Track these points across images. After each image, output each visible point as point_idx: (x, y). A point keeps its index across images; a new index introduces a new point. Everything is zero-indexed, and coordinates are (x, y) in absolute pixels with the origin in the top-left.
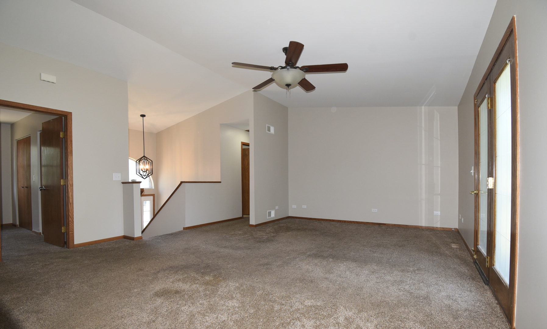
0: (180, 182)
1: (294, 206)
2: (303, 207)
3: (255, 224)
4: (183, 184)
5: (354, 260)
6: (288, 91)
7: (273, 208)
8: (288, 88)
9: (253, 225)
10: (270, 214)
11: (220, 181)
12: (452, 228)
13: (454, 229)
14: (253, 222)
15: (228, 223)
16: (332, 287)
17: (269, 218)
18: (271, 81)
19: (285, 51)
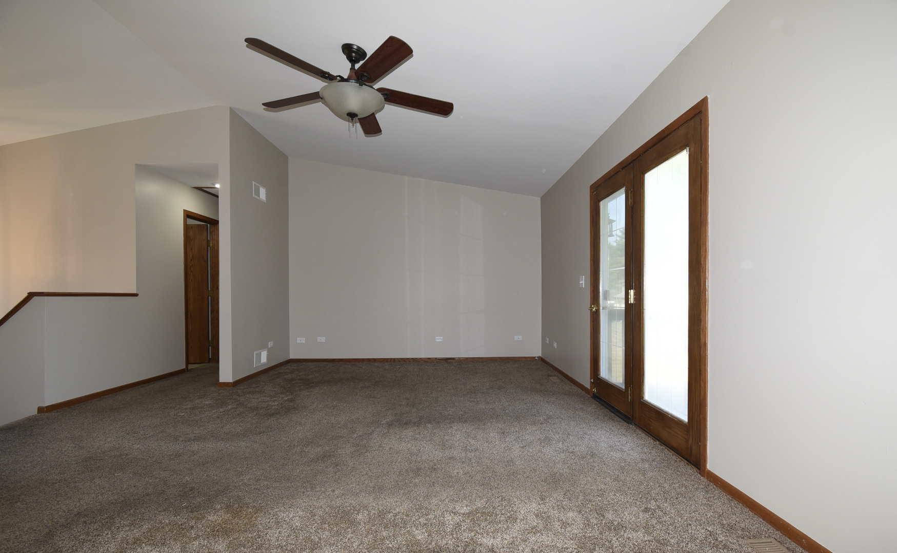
0: (26, 295)
1: (301, 340)
2: (320, 341)
3: (232, 381)
4: (35, 299)
5: (463, 420)
6: (353, 125)
7: (264, 346)
8: (352, 120)
9: (228, 383)
10: (259, 356)
11: (134, 292)
12: (535, 357)
13: (538, 357)
14: (226, 374)
15: (157, 385)
16: (471, 469)
17: (257, 365)
18: (314, 97)
19: (346, 50)
